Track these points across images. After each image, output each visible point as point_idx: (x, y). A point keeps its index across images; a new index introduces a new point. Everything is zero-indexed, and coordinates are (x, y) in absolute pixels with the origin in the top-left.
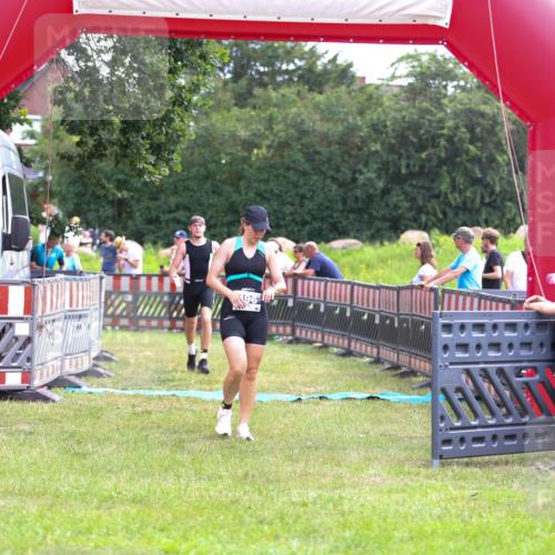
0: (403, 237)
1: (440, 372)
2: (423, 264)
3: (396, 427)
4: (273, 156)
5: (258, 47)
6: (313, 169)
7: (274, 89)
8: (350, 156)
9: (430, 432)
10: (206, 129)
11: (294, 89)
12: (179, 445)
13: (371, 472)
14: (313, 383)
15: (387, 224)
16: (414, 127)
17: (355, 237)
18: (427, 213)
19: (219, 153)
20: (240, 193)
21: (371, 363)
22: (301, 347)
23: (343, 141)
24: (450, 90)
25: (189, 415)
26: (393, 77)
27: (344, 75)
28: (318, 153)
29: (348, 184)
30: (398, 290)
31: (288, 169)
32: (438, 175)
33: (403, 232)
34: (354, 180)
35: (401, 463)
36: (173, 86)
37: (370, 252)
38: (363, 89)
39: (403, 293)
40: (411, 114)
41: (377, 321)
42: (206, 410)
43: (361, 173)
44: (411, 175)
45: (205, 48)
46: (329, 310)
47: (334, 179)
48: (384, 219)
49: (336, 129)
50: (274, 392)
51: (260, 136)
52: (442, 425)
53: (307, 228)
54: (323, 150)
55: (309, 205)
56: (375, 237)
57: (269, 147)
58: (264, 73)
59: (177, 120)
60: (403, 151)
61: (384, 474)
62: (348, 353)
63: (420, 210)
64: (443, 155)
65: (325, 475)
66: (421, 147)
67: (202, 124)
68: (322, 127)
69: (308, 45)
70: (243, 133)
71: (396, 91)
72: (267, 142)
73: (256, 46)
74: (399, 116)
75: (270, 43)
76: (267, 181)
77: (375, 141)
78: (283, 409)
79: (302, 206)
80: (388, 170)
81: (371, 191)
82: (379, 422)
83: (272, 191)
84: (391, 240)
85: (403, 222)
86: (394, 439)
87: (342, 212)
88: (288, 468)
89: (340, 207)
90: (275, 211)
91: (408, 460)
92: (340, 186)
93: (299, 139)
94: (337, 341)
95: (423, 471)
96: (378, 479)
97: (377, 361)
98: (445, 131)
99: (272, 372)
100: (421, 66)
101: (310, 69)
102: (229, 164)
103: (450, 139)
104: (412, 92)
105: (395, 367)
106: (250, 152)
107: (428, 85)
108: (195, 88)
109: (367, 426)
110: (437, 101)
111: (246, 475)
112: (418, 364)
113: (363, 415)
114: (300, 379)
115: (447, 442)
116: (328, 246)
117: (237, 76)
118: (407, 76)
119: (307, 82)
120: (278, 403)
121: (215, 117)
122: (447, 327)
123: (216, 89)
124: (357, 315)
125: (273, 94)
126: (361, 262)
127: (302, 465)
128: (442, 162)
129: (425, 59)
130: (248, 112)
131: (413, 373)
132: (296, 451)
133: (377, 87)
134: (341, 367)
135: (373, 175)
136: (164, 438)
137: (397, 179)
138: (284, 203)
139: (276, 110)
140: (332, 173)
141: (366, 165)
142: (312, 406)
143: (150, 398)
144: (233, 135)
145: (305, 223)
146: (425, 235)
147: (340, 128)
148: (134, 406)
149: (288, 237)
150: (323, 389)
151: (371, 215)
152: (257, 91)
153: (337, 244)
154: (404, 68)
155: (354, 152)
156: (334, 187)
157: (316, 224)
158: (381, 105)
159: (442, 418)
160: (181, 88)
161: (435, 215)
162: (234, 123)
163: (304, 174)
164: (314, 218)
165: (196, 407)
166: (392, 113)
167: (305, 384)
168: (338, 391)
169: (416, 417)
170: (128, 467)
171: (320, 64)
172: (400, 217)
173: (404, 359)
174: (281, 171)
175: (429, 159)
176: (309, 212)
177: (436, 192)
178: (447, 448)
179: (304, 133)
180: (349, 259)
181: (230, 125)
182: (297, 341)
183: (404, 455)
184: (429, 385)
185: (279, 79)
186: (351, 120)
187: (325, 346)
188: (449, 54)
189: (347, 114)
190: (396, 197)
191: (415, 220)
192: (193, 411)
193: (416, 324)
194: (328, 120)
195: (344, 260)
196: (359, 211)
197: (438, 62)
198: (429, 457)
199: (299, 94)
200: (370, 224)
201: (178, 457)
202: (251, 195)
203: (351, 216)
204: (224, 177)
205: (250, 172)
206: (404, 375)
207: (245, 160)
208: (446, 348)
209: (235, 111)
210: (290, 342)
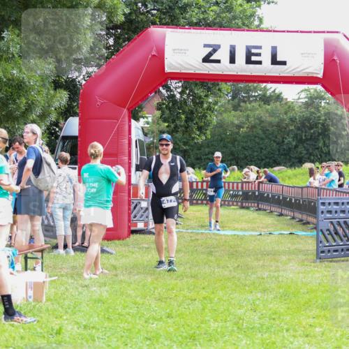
0: (303, 166)
1: (320, 223)
2: (311, 177)
3: (301, 246)
4: (249, 132)
5: (242, 86)
6: (266, 137)
7: (250, 103)
8: (281, 131)
9: (315, 248)
10: (221, 120)
11: (257, 103)
12: (210, 253)
13: (291, 264)
14: (267, 227)
15: (297, 160)
16: (308, 119)
17: (284, 166)
18: (313, 156)
19: (226, 130)
20: (235, 147)
21: (291, 219)
22: (261, 212)
23: (278, 125)
24: (323, 104)
25: (214, 241)
26: (299, 98)
27: (278, 98)
28: (268, 130)
29: (280, 143)
30: (302, 188)
31: (255, 137)
32: (318, 139)
33: (303, 163)
34: (283, 142)
35: (303, 261)
36: (207, 102)
37: (290, 172)
38: (286, 103)
39: (304, 189)
40: (307, 114)
41: (293, 201)
42: (222, 239)
43: (286, 138)
44: (307, 140)
45: (220, 86)
46: (273, 196)
47: (274, 141)
48: (296, 158)
49: (275, 120)
50: (249, 231)
51: (244, 123)
52: (321, 245)
53: (264, 162)
54: (270, 129)
55: (264, 152)
56: (292, 166)
57: (247, 128)
58: (245, 97)
59: (209, 116)
60: (303, 129)
61: (296, 265)
62: (281, 215)
63: (311, 154)
64: (320, 131)
65: (272, 266)
66: (311, 128)
67: (219, 118)
68: (269, 119)
69: (263, 85)
70: (236, 122)
71: (300, 104)
72: (247, 126)
73: (241, 85)
74: (301, 115)
75: (247, 84)
76: (246, 142)
77: (292, 125)
78: (253, 238)
79: (261, 152)
80: (297, 137)
81: (290, 146)
82: (295, 244)
83: (248, 147)
84: (298, 167)
85: (304, 159)
86: (300, 251)
87: (278, 155)
88: (256, 263)
89: (277, 153)
90: (250, 155)
91: (306, 259)
92: (278, 144)
93: (260, 124)
94: (277, 210)
95: (313, 264)
96: (294, 268)
97: (293, 218)
98: (321, 121)
99: (249, 222)
100: (310, 94)
101: (264, 95)
102: (231, 135)
103: (323, 125)
104: (307, 105)
105: (301, 221)
106: (240, 130)
107: (314, 102)
108: (216, 103)
109: (289, 245)
110: (317, 108)
111: (238, 266)
112: (311, 219)
113: (288, 241)
114: (261, 225)
115: (323, 252)
116: (272, 169)
117: (234, 98)
118: (305, 98)
119: (263, 100)
120: (252, 236)
121: (225, 115)
122: (323, 204)
123: (225, 103)
124: (285, 198)
125: (249, 106)
126: (286, 176)
127: (262, 262)
128: (319, 134)
129: (312, 91)
130: (238, 113)
131: (308, 223)
132: (260, 256)
133: (292, 103)
134: (278, 221)
135: (291, 140)
136: (204, 250)
137: (301, 141)
138: (254, 151)
139: (249, 112)
140: (273, 139)
141: (288, 135)
142: (266, 237)
143: (197, 234)
144: (232, 123)
145: (262, 160)
146: (313, 165)
147: (277, 120)
148: (191, 237)
149: (255, 166)
150: (271, 230)
151: (290, 156)
152: (242, 104)
153: (276, 168)
154: (303, 95)
155: (283, 130)
156: (275, 144)
157: (267, 160)
158: (294, 110)
159: (321, 242)
160: (210, 103)
161: (317, 156)
162: (232, 118)
163: (262, 139)
164: (266, 158)
165: (217, 237)
166: (299, 113)
167: (263, 228)
168: (277, 230)
169: (310, 242)
170: (189, 263)
171: (268, 93)
172: (303, 157)
173: (305, 217)
174: (253, 138)
175: (314, 133)
176: (264, 155)
177: (317, 147)
178: (322, 254)
179: (262, 122)
180: (281, 175)
181: (231, 118)
182: (260, 209)
183: (304, 257)
184: (315, 228)
185: (251, 99)
186: (281, 116)
187: (272, 212)
188: (322, 89)
189: (280, 114)
190: (301, 149)
191: (308, 158)
192: (216, 239)
193: (310, 203)
194: (272, 116)
195: (279, 175)
196: (285, 155)
197: (317, 92)
198: (315, 258)
199: (259, 105)
200: (290, 160)
201: (210, 258)
202: (240, 148)
203: (282, 157)
204: (229, 140)
205: (239, 138)
206: (304, 224)
207: (237, 133)
208: (322, 212)
209: (233, 112)
210: (257, 210)
